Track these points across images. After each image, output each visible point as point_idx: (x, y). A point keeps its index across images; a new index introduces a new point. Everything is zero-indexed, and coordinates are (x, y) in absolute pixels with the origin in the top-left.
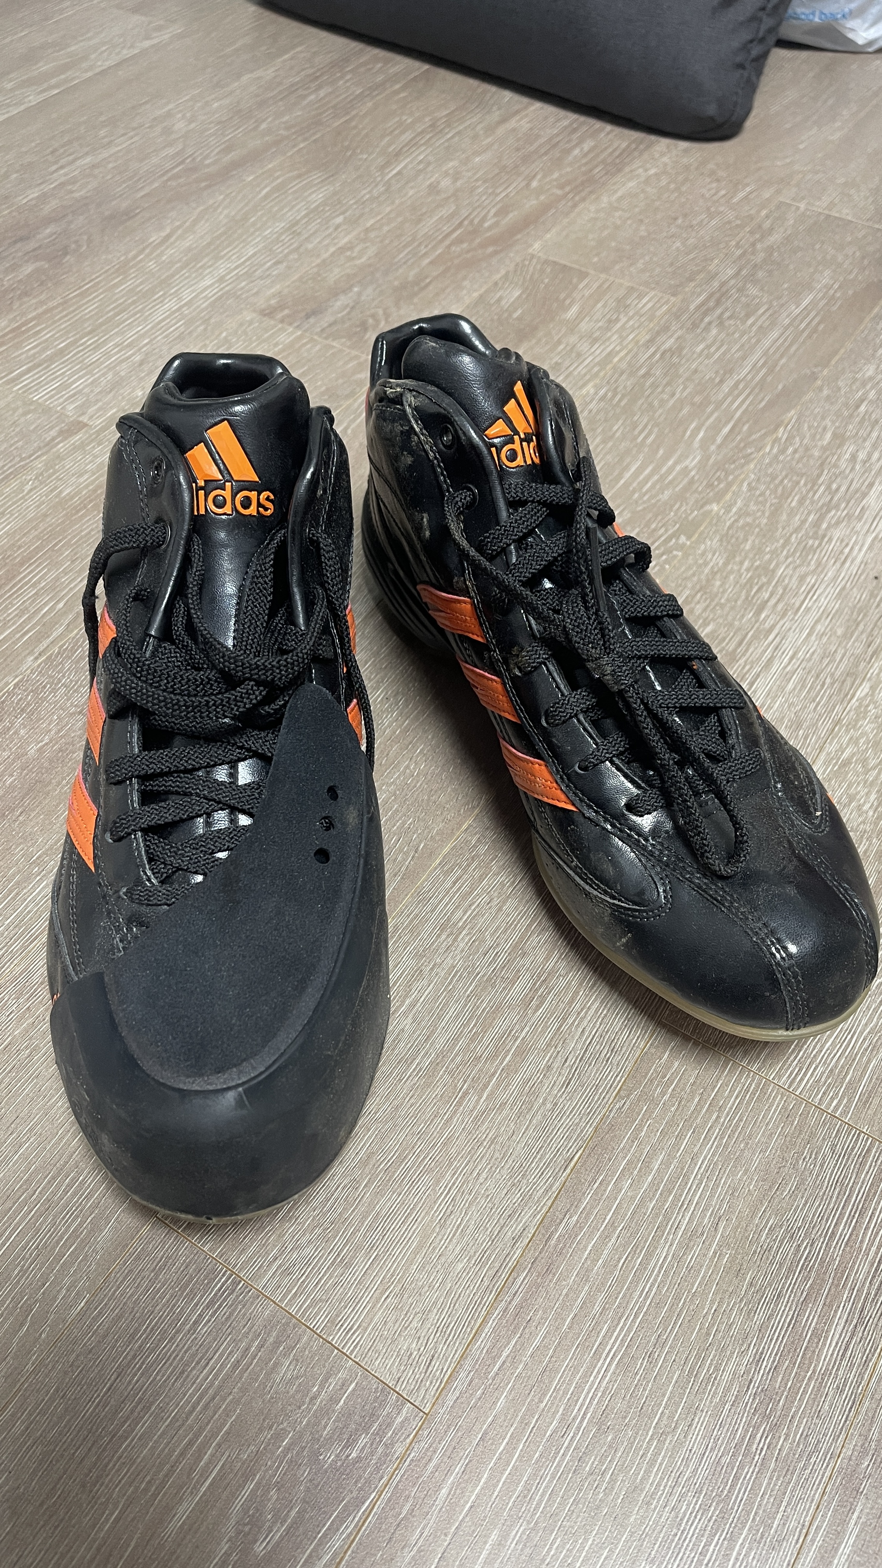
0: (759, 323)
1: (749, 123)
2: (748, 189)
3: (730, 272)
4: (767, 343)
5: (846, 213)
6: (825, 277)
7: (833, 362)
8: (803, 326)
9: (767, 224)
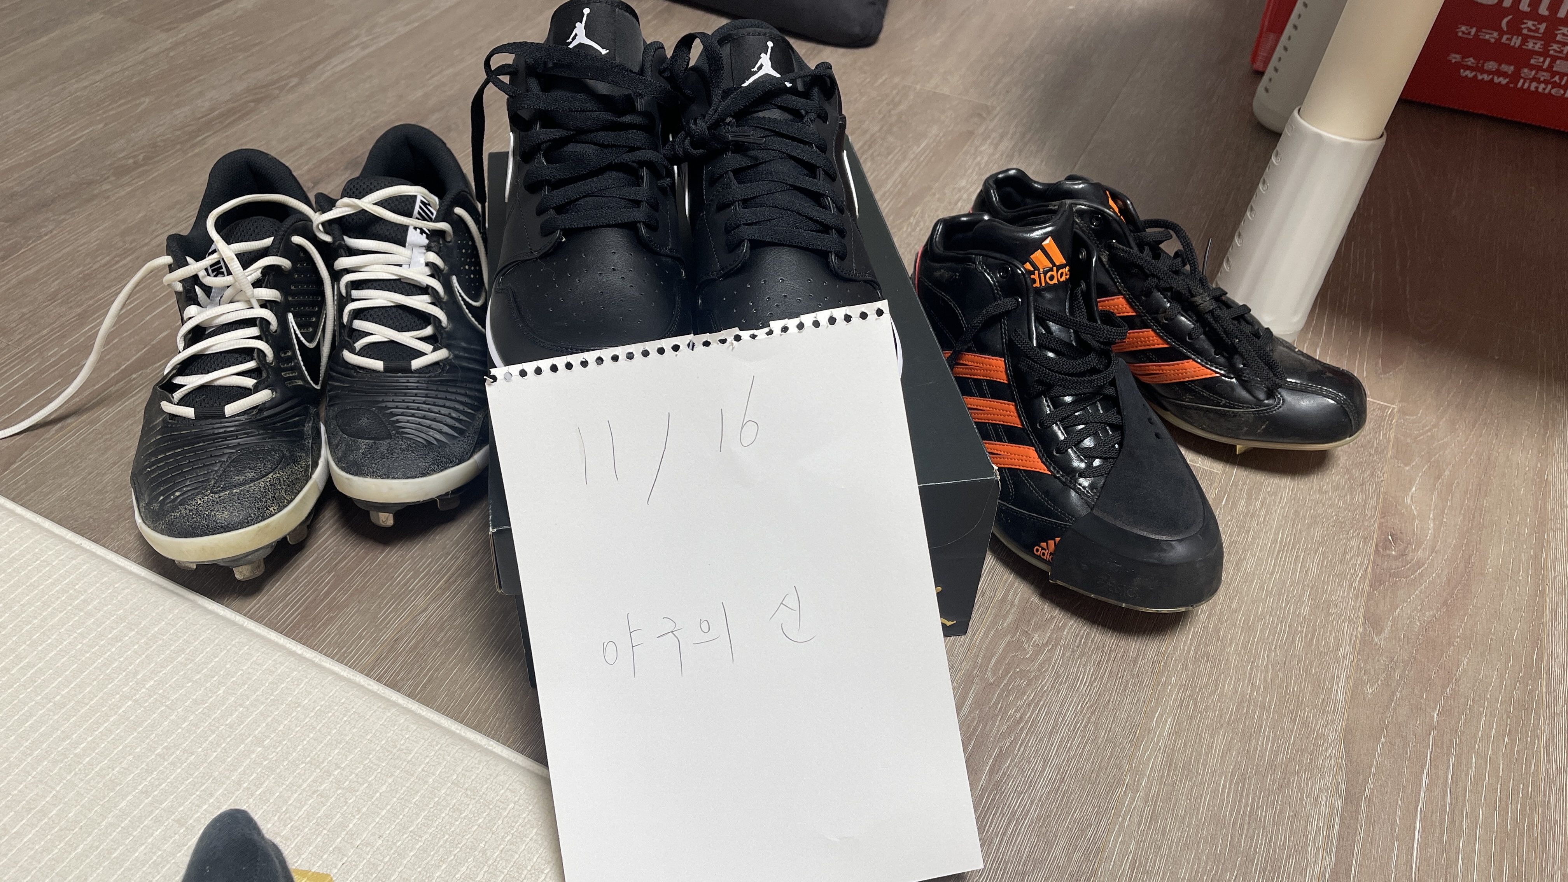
0: (896, 158)
1: (882, 36)
2: (884, 78)
3: (876, 128)
4: (901, 169)
5: (946, 90)
6: (934, 130)
7: (941, 179)
8: (922, 159)
9: (897, 99)
